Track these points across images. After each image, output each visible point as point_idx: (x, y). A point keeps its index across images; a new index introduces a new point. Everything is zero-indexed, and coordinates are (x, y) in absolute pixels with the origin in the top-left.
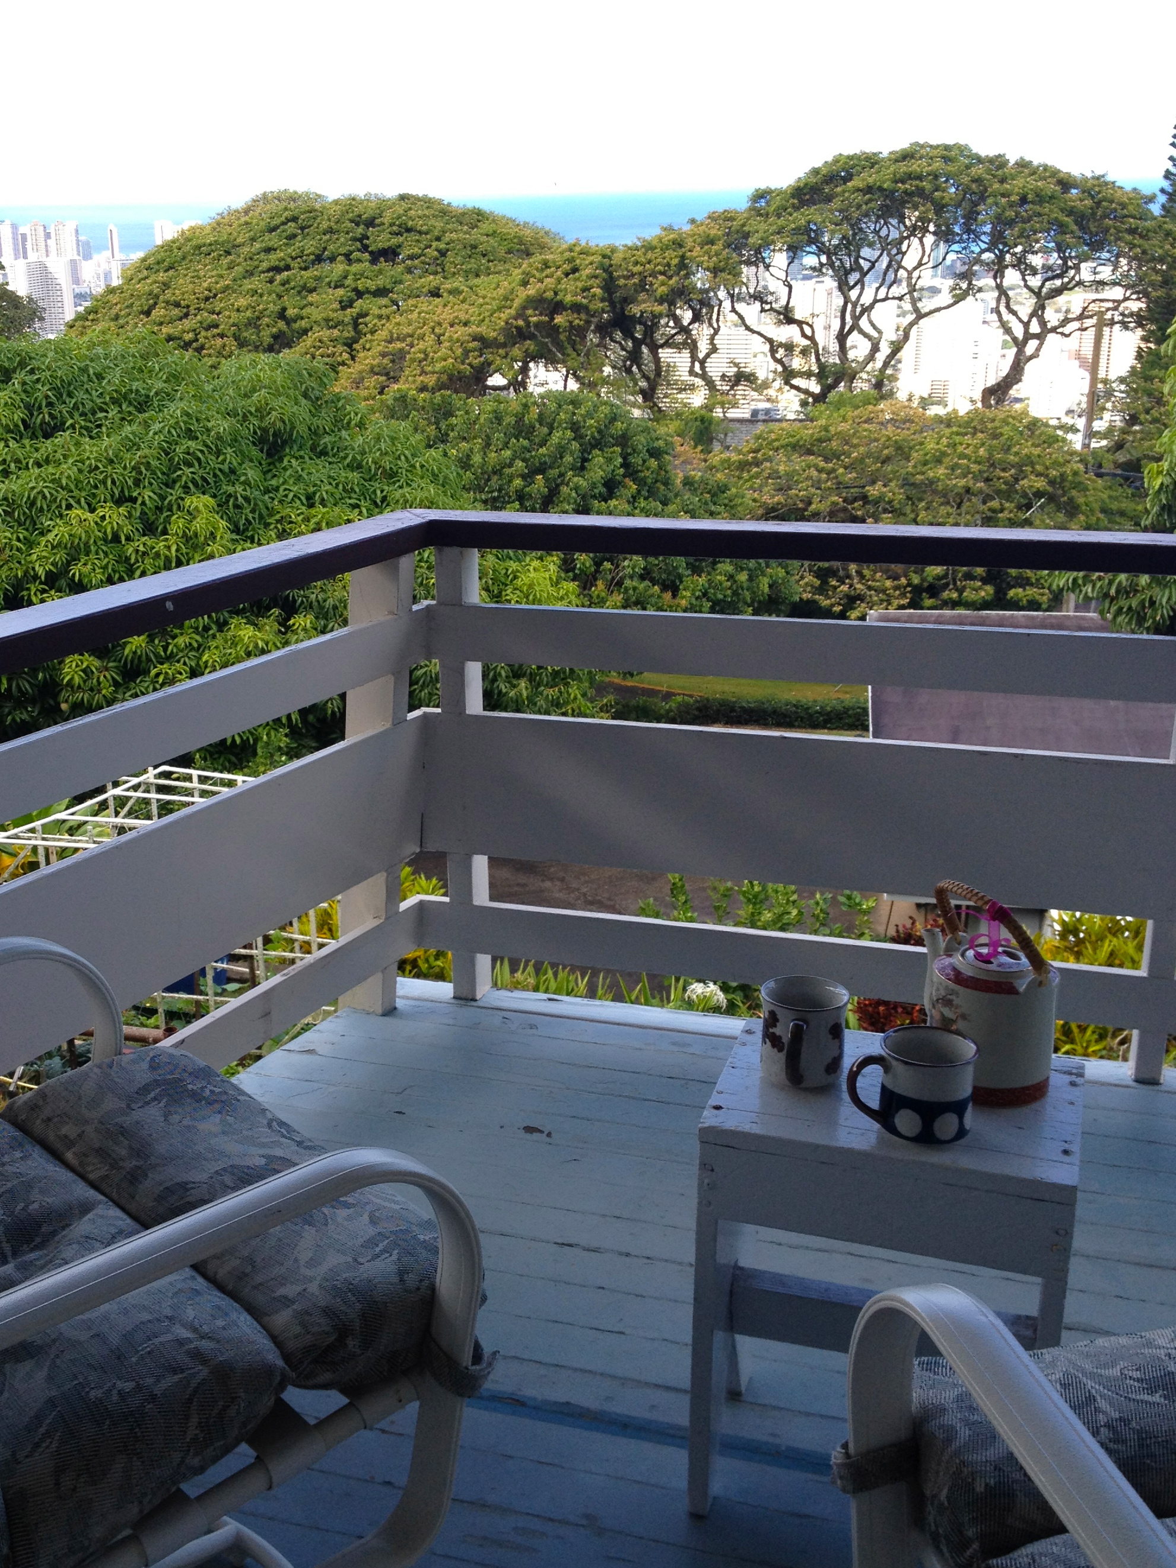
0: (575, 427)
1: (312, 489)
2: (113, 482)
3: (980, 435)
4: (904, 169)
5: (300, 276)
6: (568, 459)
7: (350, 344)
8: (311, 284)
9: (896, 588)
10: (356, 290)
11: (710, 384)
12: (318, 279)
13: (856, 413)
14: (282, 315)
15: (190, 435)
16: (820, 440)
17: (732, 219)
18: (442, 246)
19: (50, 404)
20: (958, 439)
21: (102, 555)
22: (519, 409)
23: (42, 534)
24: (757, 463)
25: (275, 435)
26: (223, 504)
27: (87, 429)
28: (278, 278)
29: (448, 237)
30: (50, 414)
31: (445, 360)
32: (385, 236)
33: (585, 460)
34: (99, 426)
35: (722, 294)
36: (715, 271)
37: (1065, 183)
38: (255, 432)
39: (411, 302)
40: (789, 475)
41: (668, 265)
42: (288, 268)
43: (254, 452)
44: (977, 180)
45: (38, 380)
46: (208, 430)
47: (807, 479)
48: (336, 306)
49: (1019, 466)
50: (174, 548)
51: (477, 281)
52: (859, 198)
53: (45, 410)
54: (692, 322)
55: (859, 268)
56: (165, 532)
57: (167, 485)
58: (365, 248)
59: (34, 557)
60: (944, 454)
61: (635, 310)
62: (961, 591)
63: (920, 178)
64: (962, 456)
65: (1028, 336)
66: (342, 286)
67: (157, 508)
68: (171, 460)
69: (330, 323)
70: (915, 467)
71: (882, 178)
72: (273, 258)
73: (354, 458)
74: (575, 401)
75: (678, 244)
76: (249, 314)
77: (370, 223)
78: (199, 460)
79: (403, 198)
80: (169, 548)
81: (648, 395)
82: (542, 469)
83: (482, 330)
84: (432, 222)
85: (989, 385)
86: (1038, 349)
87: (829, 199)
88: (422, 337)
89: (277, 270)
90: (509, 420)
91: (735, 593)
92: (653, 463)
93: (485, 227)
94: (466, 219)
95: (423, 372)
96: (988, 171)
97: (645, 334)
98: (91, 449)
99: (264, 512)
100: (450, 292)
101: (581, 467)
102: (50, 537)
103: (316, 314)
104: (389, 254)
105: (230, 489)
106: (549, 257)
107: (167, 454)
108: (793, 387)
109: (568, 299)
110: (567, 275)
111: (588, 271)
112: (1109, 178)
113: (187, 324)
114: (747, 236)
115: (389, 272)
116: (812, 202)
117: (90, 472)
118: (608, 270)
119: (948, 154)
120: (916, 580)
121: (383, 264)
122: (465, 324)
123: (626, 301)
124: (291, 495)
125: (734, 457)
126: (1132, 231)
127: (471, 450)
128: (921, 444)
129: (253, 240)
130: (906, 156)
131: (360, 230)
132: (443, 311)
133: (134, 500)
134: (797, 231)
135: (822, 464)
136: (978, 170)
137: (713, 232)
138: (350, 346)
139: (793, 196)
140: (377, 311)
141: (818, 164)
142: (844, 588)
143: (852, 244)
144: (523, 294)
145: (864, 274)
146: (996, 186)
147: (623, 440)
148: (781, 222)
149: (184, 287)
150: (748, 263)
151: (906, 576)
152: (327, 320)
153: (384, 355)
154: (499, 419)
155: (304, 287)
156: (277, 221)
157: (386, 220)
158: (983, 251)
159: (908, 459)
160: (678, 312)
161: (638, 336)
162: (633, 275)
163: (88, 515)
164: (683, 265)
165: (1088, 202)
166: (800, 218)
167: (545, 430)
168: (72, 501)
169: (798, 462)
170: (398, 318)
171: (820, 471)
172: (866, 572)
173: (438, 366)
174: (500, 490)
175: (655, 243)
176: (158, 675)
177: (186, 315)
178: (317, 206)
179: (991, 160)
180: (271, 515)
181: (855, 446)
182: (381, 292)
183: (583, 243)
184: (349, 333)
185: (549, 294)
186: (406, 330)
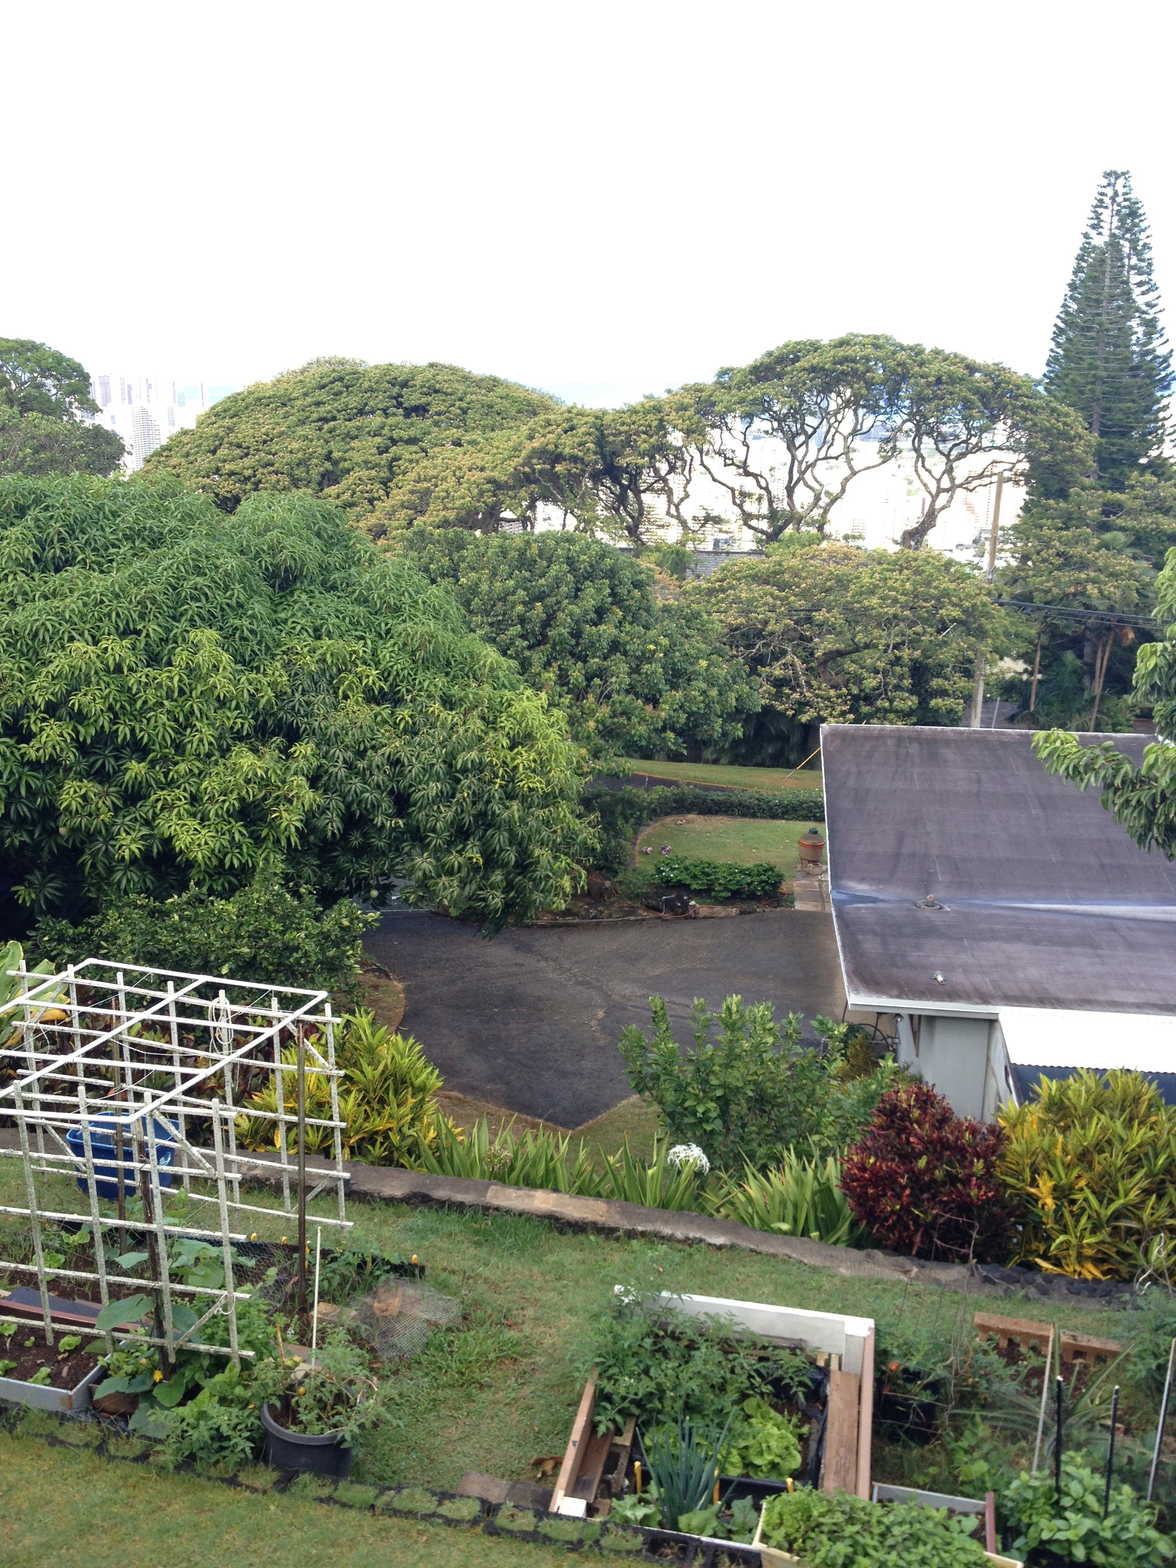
0: (570, 562)
1: (320, 622)
2: (118, 615)
3: (906, 572)
4: (841, 354)
5: (343, 426)
6: (564, 589)
7: (385, 483)
8: (354, 432)
9: (838, 697)
10: (391, 439)
11: (683, 523)
12: (358, 428)
13: (804, 550)
14: (328, 457)
15: (199, 571)
16: (776, 573)
17: (701, 390)
18: (464, 405)
19: (62, 540)
20: (888, 574)
21: (103, 686)
22: (522, 545)
23: (44, 664)
24: (723, 590)
25: (286, 571)
26: (229, 636)
27: (99, 564)
28: (326, 427)
29: (469, 398)
30: (62, 550)
31: (463, 498)
32: (416, 395)
33: (578, 590)
34: (111, 561)
35: (693, 449)
36: (688, 432)
37: (972, 368)
38: (267, 569)
39: (436, 449)
40: (750, 601)
41: (650, 426)
42: (334, 419)
43: (266, 588)
44: (901, 364)
45: (52, 517)
46: (217, 567)
47: (764, 604)
48: (374, 451)
49: (938, 599)
50: (176, 679)
51: (492, 434)
52: (805, 376)
53: (57, 545)
54: (669, 473)
55: (806, 433)
56: (170, 663)
57: (174, 618)
58: (399, 405)
59: (34, 687)
60: (876, 586)
61: (623, 462)
62: (891, 701)
63: (854, 361)
64: (891, 589)
65: (940, 490)
66: (380, 435)
67: (161, 639)
68: (178, 594)
69: (367, 465)
70: (853, 596)
71: (825, 360)
72: (323, 410)
73: (361, 593)
74: (570, 540)
75: (657, 409)
76: (300, 455)
77: (404, 385)
78: (206, 595)
79: (432, 365)
80: (171, 679)
81: (633, 531)
82: (541, 598)
83: (495, 474)
84: (456, 385)
85: (909, 528)
86: (949, 501)
87: (780, 377)
88: (444, 479)
89: (325, 420)
90: (514, 554)
91: (708, 706)
92: (637, 593)
93: (499, 391)
94: (485, 384)
95: (445, 508)
96: (910, 357)
97: (630, 482)
98: (99, 583)
99: (271, 644)
100: (469, 443)
101: (576, 594)
102: (51, 668)
103: (357, 457)
104: (421, 410)
105: (237, 622)
106: (552, 417)
107: (175, 589)
108: (750, 527)
109: (567, 451)
110: (566, 432)
111: (583, 429)
112: (1006, 365)
113: (247, 462)
114: (713, 404)
115: (420, 424)
116: (766, 379)
117: (95, 606)
118: (600, 429)
119: (877, 343)
120: (855, 691)
121: (414, 418)
122: (482, 469)
123: (615, 454)
124: (299, 627)
125: (704, 585)
126: (1023, 407)
127: (479, 579)
128: (858, 578)
129: (306, 395)
130: (842, 343)
131: (396, 390)
132: (464, 459)
133: (138, 633)
134: (754, 402)
135: (777, 593)
136: (902, 356)
137: (686, 401)
138: (385, 484)
139: (751, 373)
140: (408, 456)
141: (772, 348)
142: (796, 696)
143: (797, 414)
144: (529, 446)
145: (809, 437)
146: (917, 369)
147: (611, 573)
148: (742, 394)
149: (245, 431)
150: (713, 426)
151: (846, 686)
152: (366, 462)
153: (412, 492)
154: (504, 553)
155: (348, 435)
156: (326, 380)
157: (418, 383)
158: (904, 422)
159: (846, 589)
160: (658, 464)
161: (625, 482)
162: (620, 433)
163: (91, 648)
164: (661, 426)
165: (990, 384)
166: (757, 391)
167: (545, 563)
168: (74, 633)
169: (758, 590)
170: (425, 463)
171: (775, 598)
172: (814, 683)
173: (458, 503)
174: (504, 614)
175: (639, 408)
176: (158, 800)
177: (247, 455)
178: (360, 369)
179: (911, 349)
180: (279, 646)
181: (805, 578)
182: (412, 441)
183: (579, 406)
184: (384, 474)
185: (551, 447)
186: (432, 473)
